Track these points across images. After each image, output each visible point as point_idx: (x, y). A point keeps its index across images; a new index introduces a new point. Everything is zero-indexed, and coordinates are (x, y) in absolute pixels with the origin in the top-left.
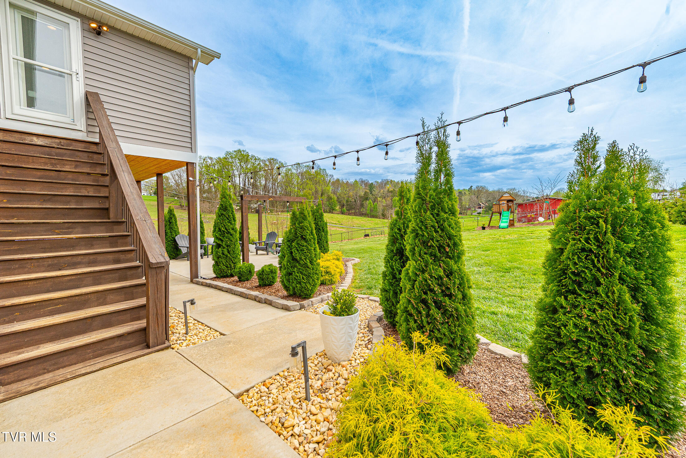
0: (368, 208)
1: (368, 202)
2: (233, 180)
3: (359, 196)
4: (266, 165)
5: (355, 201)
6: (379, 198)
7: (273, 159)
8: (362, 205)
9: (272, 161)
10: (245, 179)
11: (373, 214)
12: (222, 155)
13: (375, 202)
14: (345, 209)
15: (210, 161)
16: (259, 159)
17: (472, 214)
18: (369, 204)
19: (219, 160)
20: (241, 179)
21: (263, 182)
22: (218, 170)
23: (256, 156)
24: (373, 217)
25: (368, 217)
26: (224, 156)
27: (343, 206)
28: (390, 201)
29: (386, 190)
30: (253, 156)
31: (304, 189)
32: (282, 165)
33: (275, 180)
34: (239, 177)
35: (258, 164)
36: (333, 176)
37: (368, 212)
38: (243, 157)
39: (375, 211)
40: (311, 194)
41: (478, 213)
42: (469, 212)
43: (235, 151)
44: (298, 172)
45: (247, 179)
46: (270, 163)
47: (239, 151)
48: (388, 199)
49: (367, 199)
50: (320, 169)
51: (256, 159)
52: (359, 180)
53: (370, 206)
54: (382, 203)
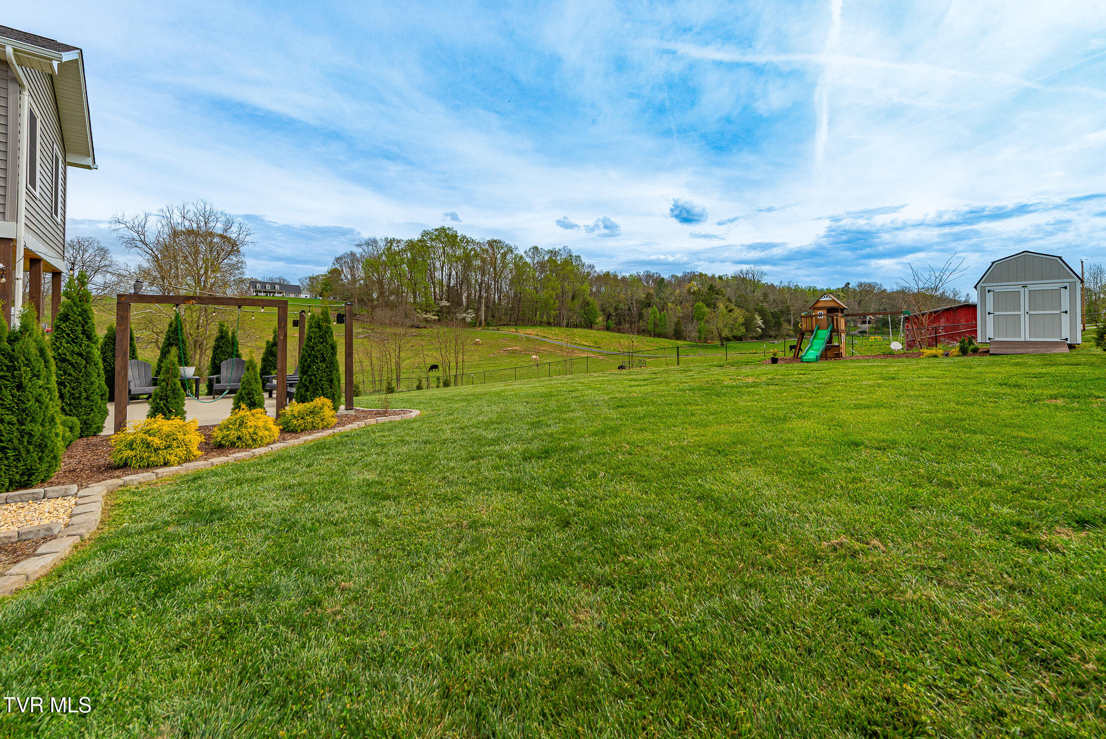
0: (651, 321)
1: (650, 310)
3: (636, 300)
4: (484, 250)
5: (629, 309)
6: (670, 304)
7: (495, 241)
8: (641, 315)
9: (492, 244)
11: (658, 330)
12: (416, 236)
13: (663, 310)
14: (612, 322)
16: (474, 241)
18: (652, 313)
19: (411, 244)
20: (444, 274)
22: (409, 259)
23: (468, 236)
24: (659, 335)
25: (650, 336)
26: (420, 237)
27: (609, 317)
28: (690, 308)
29: (685, 290)
30: (464, 238)
31: (543, 289)
32: (510, 250)
33: (499, 274)
35: (472, 250)
36: (593, 267)
37: (650, 327)
38: (447, 237)
39: (662, 326)
40: (554, 296)
43: (436, 230)
44: (535, 261)
45: (453, 274)
46: (491, 247)
47: (443, 229)
48: (687, 305)
49: (649, 305)
50: (572, 256)
51: (468, 242)
52: (644, 272)
53: (655, 317)
54: (675, 312)
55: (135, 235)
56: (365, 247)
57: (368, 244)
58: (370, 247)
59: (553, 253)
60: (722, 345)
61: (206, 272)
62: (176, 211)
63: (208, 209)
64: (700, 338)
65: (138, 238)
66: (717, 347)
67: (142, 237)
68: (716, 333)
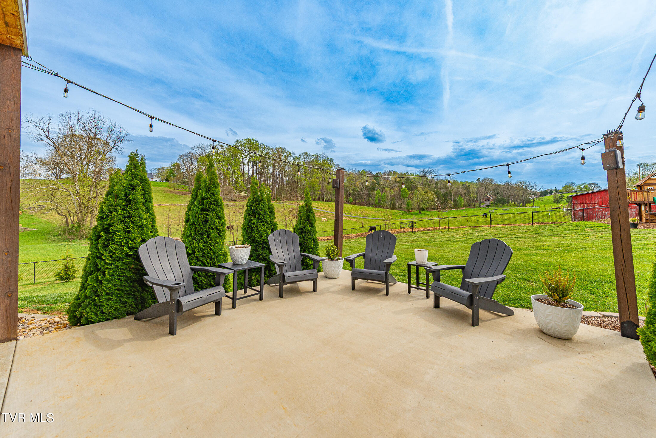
0: (376, 198)
1: (375, 192)
2: (242, 168)
3: (366, 186)
4: (274, 154)
5: (362, 191)
6: (386, 188)
7: (281, 148)
8: (369, 195)
9: (280, 150)
10: (254, 167)
11: (381, 204)
12: (232, 143)
13: (382, 192)
14: (351, 198)
15: (220, 149)
16: (268, 147)
17: (480, 207)
18: (376, 194)
19: (229, 148)
20: (250, 167)
21: (271, 171)
22: (228, 158)
23: (265, 144)
24: (380, 207)
25: (376, 207)
26: (235, 144)
27: (349, 195)
28: (398, 191)
30: (262, 145)
31: (311, 178)
32: (289, 154)
33: (283, 169)
34: (248, 165)
35: (267, 153)
37: (376, 202)
38: (252, 145)
39: (383, 201)
40: (318, 183)
41: (487, 206)
42: (477, 205)
43: (245, 140)
44: (305, 161)
45: (255, 167)
46: (278, 152)
47: (249, 139)
48: (396, 189)
49: (374, 189)
50: (328, 159)
51: (265, 148)
53: (379, 196)
54: (390, 193)
55: (41, 132)
56: (197, 149)
57: (199, 148)
58: (200, 150)
59: (317, 157)
60: (420, 212)
61: (87, 164)
62: (72, 116)
63: (97, 115)
64: (408, 208)
65: (43, 134)
66: (417, 214)
67: (47, 133)
68: (416, 206)
